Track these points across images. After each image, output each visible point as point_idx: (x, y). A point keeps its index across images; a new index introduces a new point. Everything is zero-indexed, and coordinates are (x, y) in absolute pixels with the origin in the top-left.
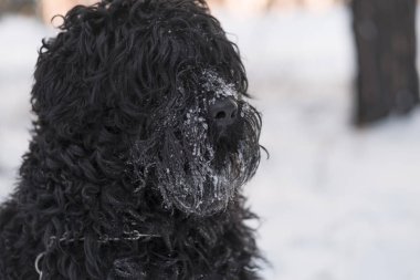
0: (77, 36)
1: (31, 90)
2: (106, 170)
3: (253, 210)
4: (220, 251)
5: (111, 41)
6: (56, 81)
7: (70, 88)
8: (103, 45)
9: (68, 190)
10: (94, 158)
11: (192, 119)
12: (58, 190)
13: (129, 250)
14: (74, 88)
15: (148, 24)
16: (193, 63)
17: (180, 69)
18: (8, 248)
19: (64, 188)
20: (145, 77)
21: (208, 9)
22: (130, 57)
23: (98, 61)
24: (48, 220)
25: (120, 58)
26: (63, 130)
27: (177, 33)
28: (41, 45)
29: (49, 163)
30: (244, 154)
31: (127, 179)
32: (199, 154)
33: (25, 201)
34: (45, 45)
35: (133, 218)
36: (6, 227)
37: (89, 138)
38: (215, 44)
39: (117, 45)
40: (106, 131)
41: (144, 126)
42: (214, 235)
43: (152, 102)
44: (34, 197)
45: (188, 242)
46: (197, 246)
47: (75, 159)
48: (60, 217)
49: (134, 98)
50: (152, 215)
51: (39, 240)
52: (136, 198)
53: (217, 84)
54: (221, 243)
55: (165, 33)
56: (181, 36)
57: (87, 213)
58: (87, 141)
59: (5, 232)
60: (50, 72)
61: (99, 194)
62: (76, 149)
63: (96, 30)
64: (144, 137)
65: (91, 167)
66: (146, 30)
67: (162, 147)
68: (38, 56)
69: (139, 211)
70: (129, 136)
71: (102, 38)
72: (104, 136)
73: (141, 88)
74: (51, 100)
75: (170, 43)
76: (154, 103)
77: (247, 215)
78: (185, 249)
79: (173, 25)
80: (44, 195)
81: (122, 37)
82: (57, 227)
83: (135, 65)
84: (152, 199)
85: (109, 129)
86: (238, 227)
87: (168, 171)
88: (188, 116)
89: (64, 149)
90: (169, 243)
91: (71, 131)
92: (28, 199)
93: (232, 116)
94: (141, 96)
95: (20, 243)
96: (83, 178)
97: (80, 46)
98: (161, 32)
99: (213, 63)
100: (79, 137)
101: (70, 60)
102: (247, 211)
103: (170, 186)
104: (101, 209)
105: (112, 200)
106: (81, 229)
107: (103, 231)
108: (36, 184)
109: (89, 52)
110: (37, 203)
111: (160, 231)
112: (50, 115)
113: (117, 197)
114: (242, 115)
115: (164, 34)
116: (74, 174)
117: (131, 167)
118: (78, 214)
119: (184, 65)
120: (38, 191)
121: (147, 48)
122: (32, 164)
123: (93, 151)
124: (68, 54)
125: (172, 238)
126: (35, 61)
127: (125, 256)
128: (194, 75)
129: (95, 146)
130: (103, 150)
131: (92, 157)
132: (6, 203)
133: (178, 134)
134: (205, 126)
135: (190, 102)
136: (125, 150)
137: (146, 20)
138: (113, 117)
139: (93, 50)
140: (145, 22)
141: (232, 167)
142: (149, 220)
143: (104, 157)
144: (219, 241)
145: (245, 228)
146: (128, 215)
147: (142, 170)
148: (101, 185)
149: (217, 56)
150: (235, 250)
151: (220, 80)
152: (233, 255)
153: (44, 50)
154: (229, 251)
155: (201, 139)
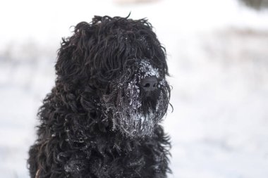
28: (62, 41)
32: (133, 105)
53: (147, 69)
88: (129, 84)
93: (154, 86)
98: (122, 39)
114: (159, 86)
129: (81, 95)
134: (138, 91)
143: (85, 99)
151: (150, 67)
153: (64, 44)
155: (135, 98)
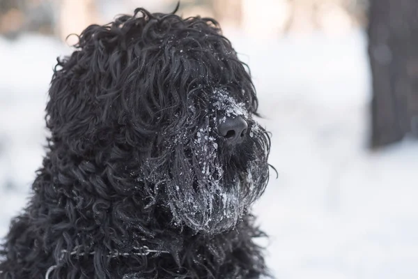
0: (90, 55)
1: (45, 106)
2: (117, 187)
3: (262, 229)
4: (228, 268)
5: (123, 60)
6: (69, 98)
7: (83, 106)
8: (116, 64)
9: (79, 205)
10: (106, 174)
11: (203, 138)
12: (69, 205)
13: (138, 264)
14: (87, 105)
15: (161, 43)
16: (204, 82)
17: (192, 88)
18: (19, 261)
19: (75, 203)
20: (157, 95)
21: (220, 29)
22: (142, 75)
23: (110, 79)
24: (59, 234)
25: (132, 76)
26: (74, 147)
27: (188, 53)
28: (57, 63)
29: (62, 179)
30: (253, 174)
31: (138, 195)
32: (208, 173)
33: (37, 216)
34: (59, 64)
35: (142, 234)
36: (17, 240)
37: (101, 155)
38: (226, 63)
39: (130, 64)
40: (117, 148)
41: (155, 143)
42: (223, 252)
43: (163, 121)
44: (46, 211)
45: (197, 259)
46: (205, 263)
47: (87, 175)
48: (71, 232)
49: (145, 116)
50: (162, 232)
51: (51, 253)
52: (147, 214)
53: (227, 103)
54: (230, 261)
55: (177, 53)
56: (192, 55)
57: (98, 227)
58: (99, 157)
59: (17, 245)
60: (63, 90)
61: (110, 210)
62: (87, 166)
63: (109, 49)
64: (154, 154)
65: (102, 183)
66: (159, 49)
67: (172, 165)
68: (53, 73)
69: (149, 227)
70: (140, 153)
71: (115, 57)
72: (116, 153)
73: (153, 106)
74: (64, 116)
75: (181, 62)
76: (165, 122)
77: (257, 233)
78: (194, 265)
79: (185, 45)
80: (56, 210)
81: (134, 56)
82: (68, 241)
83: (147, 84)
84: (162, 216)
85: (121, 146)
86: (247, 245)
87: (178, 188)
88: (199, 135)
89: (76, 165)
90: (177, 259)
91: (83, 147)
92: (40, 214)
93: (242, 135)
94: (152, 114)
95: (31, 257)
96: (94, 194)
97: (93, 64)
98: (173, 52)
99: (224, 82)
100: (90, 154)
101: (83, 78)
102: (257, 229)
103: (180, 204)
104: (111, 225)
105: (122, 216)
106: (92, 243)
107: (113, 246)
108: (48, 199)
109: (102, 70)
110: (48, 217)
111: (169, 247)
112: (63, 131)
113: (127, 213)
114: (251, 135)
115: (175, 54)
116: (85, 190)
117: (142, 184)
118: (89, 229)
119: (195, 84)
120: (49, 205)
121: (158, 66)
122: (45, 179)
123: (105, 167)
124: (82, 71)
125: (181, 255)
126: (50, 79)
127: (134, 271)
128: (205, 94)
129: (107, 163)
130: (114, 166)
131: (103, 173)
132: (19, 217)
133: (188, 152)
134: (215, 145)
135: (201, 121)
136: (136, 167)
137: (158, 39)
138: (124, 134)
139: (106, 69)
140: (157, 41)
141: (241, 186)
142: (158, 236)
143: (115, 174)
144: (227, 259)
145: (254, 246)
146: (137, 231)
147: (152, 186)
148: (112, 201)
149: (228, 75)
150: (243, 268)
151: (231, 99)
152: (241, 273)
153: (59, 68)
154: (238, 268)
155: (211, 159)
